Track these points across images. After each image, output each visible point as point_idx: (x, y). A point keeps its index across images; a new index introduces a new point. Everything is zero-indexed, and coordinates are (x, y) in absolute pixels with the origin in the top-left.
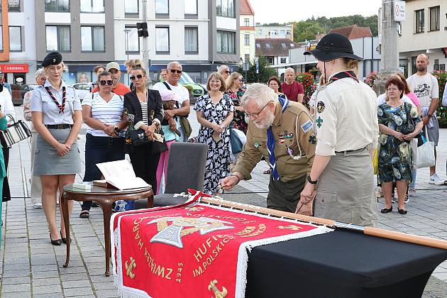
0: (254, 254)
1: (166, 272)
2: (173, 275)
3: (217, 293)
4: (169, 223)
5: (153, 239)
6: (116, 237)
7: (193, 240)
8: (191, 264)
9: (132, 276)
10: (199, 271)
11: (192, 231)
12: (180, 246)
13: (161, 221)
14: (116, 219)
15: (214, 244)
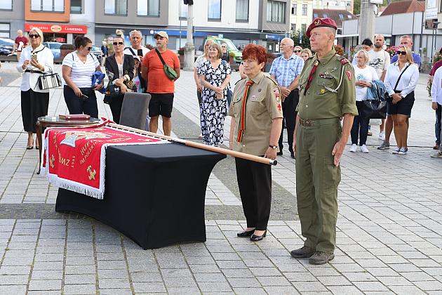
0: (109, 150)
1: (66, 161)
2: (70, 164)
3: (91, 173)
4: (73, 133)
5: (62, 143)
6: (45, 143)
7: (81, 143)
8: (79, 157)
9: (53, 166)
10: (83, 161)
11: (81, 138)
12: (74, 146)
13: (68, 133)
14: (47, 131)
15: (91, 144)
